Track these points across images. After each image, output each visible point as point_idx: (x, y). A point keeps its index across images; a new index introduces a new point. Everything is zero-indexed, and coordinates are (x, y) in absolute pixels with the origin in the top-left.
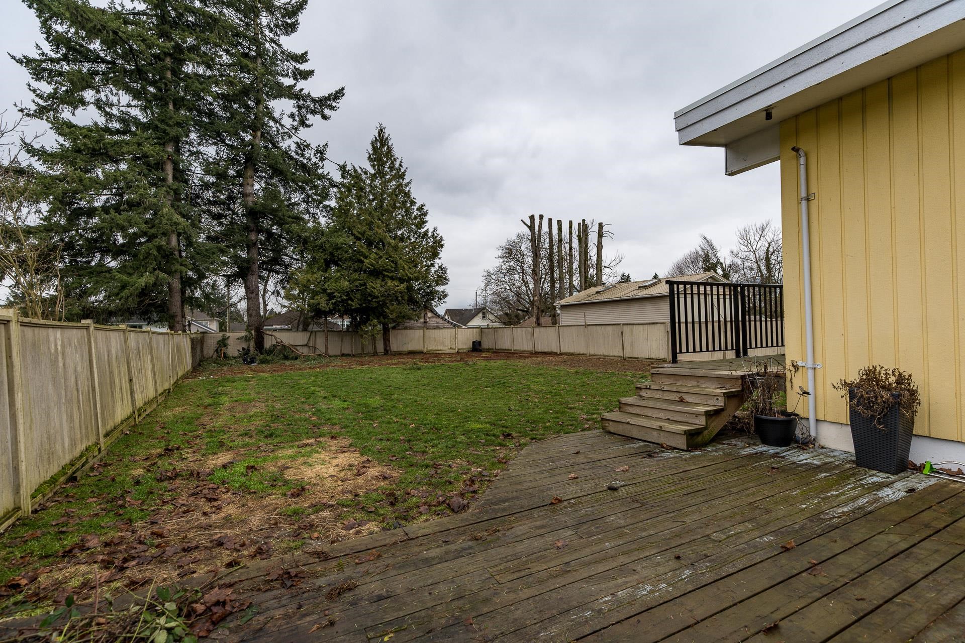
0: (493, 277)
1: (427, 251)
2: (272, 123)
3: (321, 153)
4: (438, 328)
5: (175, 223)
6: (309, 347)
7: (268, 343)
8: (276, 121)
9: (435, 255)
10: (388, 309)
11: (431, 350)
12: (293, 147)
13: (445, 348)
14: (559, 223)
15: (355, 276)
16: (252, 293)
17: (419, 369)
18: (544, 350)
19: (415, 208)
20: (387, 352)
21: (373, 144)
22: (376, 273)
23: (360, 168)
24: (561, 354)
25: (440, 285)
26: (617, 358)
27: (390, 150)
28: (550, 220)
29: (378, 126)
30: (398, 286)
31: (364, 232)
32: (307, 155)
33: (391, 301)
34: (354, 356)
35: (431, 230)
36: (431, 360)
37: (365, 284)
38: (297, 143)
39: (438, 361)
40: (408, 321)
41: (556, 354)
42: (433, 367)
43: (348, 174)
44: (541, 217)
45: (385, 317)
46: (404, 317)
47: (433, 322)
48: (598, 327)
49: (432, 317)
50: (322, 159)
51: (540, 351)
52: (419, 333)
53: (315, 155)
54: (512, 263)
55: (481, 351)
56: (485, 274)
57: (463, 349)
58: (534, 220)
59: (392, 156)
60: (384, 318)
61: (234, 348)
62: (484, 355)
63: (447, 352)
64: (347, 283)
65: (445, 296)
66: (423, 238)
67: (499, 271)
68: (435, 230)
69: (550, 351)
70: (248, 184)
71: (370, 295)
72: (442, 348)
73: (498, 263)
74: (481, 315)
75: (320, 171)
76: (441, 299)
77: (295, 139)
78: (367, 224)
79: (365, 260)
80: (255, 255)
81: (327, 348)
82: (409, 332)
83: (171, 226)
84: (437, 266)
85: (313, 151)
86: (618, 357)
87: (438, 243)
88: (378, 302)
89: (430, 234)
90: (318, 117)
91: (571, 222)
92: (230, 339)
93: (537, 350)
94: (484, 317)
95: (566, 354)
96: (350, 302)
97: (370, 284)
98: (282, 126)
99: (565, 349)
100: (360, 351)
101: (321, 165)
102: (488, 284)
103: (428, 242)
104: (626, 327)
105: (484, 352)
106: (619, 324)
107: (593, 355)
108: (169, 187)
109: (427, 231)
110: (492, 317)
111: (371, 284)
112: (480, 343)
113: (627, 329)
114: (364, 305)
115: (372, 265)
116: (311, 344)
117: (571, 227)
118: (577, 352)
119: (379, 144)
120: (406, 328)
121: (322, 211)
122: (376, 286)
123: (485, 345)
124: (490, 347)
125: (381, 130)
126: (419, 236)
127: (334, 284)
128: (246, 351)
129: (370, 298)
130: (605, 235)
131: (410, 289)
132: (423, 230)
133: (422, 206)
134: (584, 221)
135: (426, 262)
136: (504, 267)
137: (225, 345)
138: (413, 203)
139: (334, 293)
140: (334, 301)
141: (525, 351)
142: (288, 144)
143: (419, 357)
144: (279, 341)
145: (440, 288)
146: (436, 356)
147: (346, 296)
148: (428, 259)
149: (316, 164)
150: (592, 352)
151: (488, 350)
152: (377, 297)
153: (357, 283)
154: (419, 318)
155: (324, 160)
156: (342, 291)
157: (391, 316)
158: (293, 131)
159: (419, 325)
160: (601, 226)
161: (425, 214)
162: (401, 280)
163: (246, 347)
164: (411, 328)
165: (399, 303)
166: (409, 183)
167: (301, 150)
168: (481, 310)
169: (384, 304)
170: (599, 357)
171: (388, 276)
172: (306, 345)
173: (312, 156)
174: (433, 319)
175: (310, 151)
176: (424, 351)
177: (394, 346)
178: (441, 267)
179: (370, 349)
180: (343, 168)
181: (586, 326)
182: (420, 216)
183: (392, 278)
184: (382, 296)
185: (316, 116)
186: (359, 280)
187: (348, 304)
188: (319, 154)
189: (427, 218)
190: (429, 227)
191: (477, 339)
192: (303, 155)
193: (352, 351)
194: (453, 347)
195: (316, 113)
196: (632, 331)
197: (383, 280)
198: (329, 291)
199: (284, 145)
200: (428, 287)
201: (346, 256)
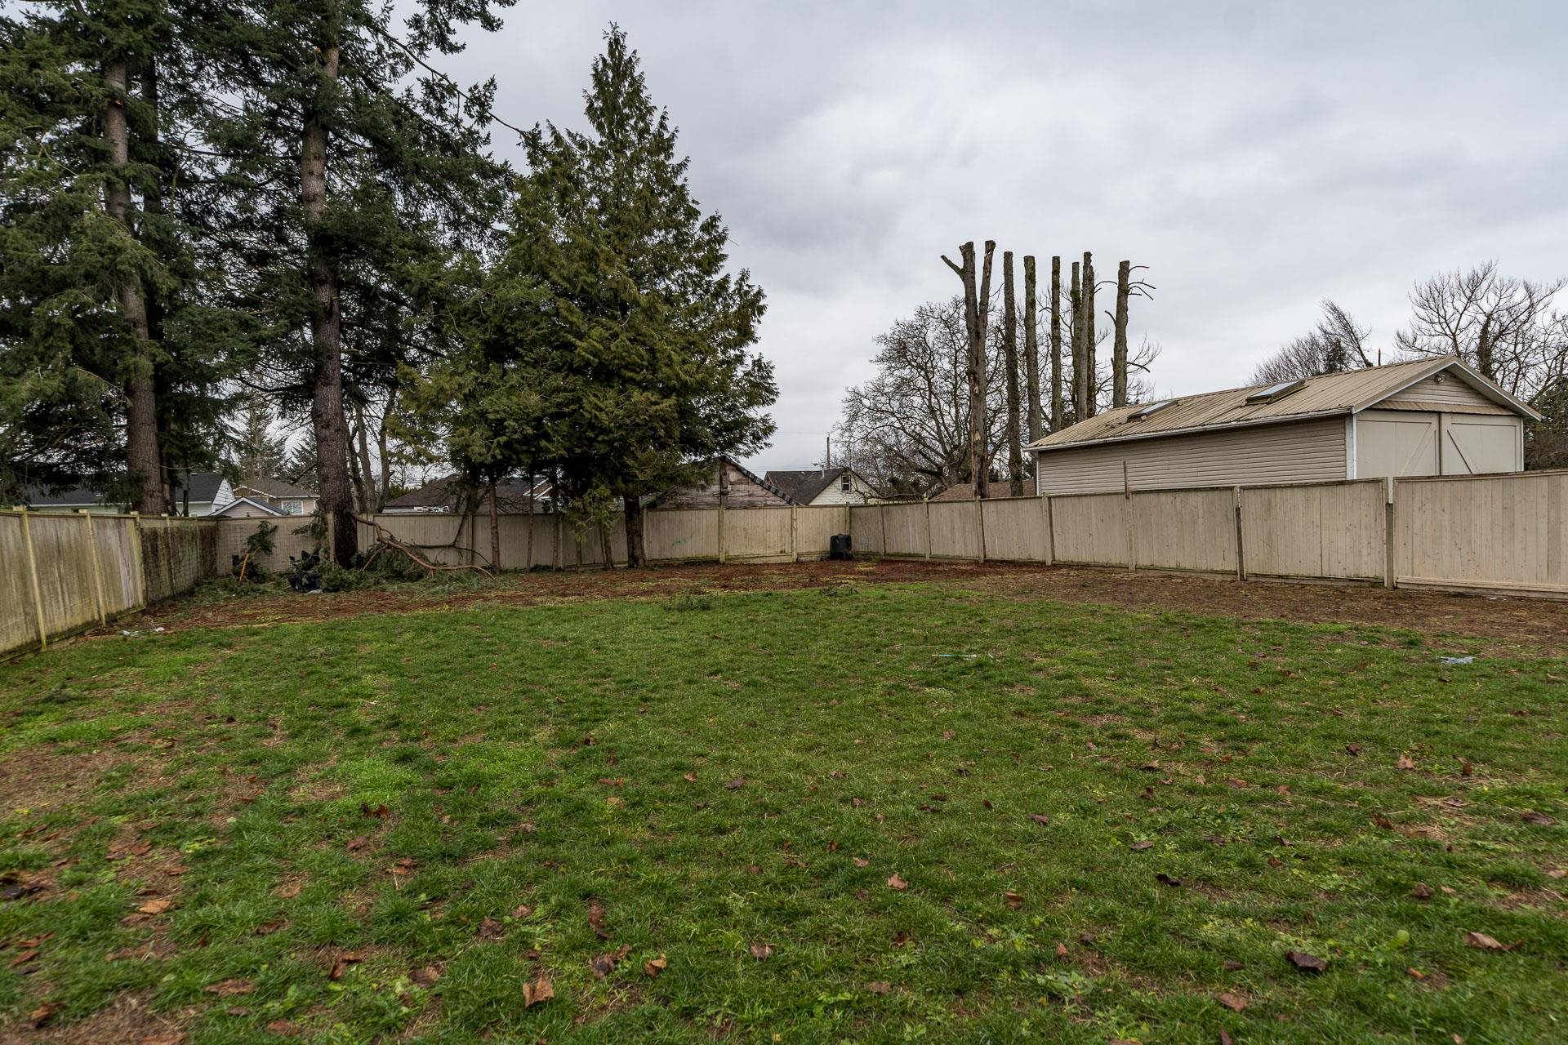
0: (866, 402)
1: (725, 326)
2: (364, 33)
3: (482, 105)
4: (751, 506)
5: (111, 247)
6: (459, 550)
7: (365, 542)
8: (376, 30)
9: (746, 335)
10: (635, 458)
11: (737, 557)
12: (419, 93)
13: (768, 552)
14: (1029, 262)
15: (557, 380)
16: (328, 426)
17: (705, 608)
18: (1012, 557)
19: (698, 224)
20: (634, 561)
21: (598, 77)
22: (605, 374)
23: (570, 134)
24: (1056, 566)
25: (758, 403)
26: (1219, 578)
27: (637, 87)
28: (1008, 256)
29: (610, 30)
30: (656, 403)
31: (577, 274)
32: (451, 112)
33: (640, 441)
34: (559, 570)
35: (734, 278)
36: (736, 581)
37: (579, 400)
38: (427, 84)
39: (756, 584)
40: (684, 491)
41: (1041, 565)
42: (743, 603)
43: (545, 153)
44: (990, 246)
45: (629, 478)
46: (672, 479)
47: (741, 492)
48: (1163, 497)
49: (740, 482)
50: (483, 119)
51: (998, 557)
52: (709, 518)
53: (467, 109)
54: (906, 372)
55: (850, 558)
56: (849, 396)
57: (809, 554)
58: (973, 254)
59: (642, 102)
60: (626, 482)
61: (285, 553)
62: (861, 567)
63: (773, 560)
64: (535, 398)
65: (769, 430)
66: (716, 296)
67: (879, 389)
68: (744, 277)
69: (1024, 557)
70: (311, 173)
71: (591, 426)
72: (761, 551)
73: (876, 372)
74: (839, 483)
75: (482, 151)
76: (759, 439)
77: (419, 72)
78: (582, 258)
79: (578, 343)
80: (333, 341)
81: (496, 551)
82: (687, 515)
83: (102, 255)
84: (748, 361)
85: (463, 100)
86: (1223, 573)
87: (753, 305)
88: (610, 443)
89: (732, 287)
90: (476, 24)
91: (1056, 261)
92: (279, 532)
93: (990, 556)
94: (846, 488)
95: (1070, 566)
96: (543, 443)
97: (589, 400)
98: (391, 40)
99: (1066, 552)
100: (573, 559)
101: (483, 134)
102: (854, 417)
103: (727, 306)
104: (1251, 494)
105: (858, 560)
106: (1231, 489)
107: (1148, 569)
108: (116, 172)
109: (726, 280)
110: (862, 488)
111: (592, 399)
112: (848, 539)
113: (1252, 504)
114: (578, 451)
115: (595, 356)
116: (464, 543)
117: (1056, 272)
118: (1101, 558)
119: (610, 74)
120: (679, 507)
121: (490, 244)
122: (604, 404)
123: (860, 544)
124: (873, 549)
125: (617, 41)
126: (707, 291)
127: (504, 400)
128: (310, 560)
129: (590, 434)
130: (1134, 291)
131: (686, 413)
132: (716, 278)
133: (714, 219)
134: (1088, 256)
135: (724, 353)
136: (890, 380)
137: (267, 548)
138: (692, 214)
139: (503, 420)
140: (503, 439)
141: (959, 558)
142: (405, 85)
143: (708, 572)
144: (385, 535)
145: (756, 413)
146: (750, 571)
147: (534, 428)
148: (727, 344)
149: (471, 132)
150: (1144, 561)
151: (867, 557)
152: (607, 431)
153: (560, 398)
154: (709, 482)
155: (489, 119)
156: (524, 417)
157: (641, 477)
158: (416, 52)
159: (710, 499)
160: (1124, 268)
161: (721, 239)
162: (666, 393)
163: (310, 551)
164: (690, 507)
165: (662, 446)
166: (682, 166)
167: (436, 98)
168: (840, 474)
169: (625, 448)
170: (1167, 576)
171: (632, 380)
172: (452, 546)
173: (463, 115)
174: (742, 487)
175: (455, 100)
176: (722, 559)
177: (652, 548)
178: (758, 363)
179: (597, 555)
180: (531, 140)
181: (1127, 494)
182: (708, 242)
183: (644, 387)
184: (619, 428)
185: (472, 22)
186: (565, 390)
187: (540, 449)
188: (477, 108)
189: (725, 249)
190: (730, 269)
191: (840, 530)
192: (441, 112)
193: (556, 558)
194: (788, 549)
195: (470, 16)
196: (1269, 507)
197: (621, 392)
198: (491, 416)
199: (398, 90)
200: (730, 410)
201: (533, 332)
